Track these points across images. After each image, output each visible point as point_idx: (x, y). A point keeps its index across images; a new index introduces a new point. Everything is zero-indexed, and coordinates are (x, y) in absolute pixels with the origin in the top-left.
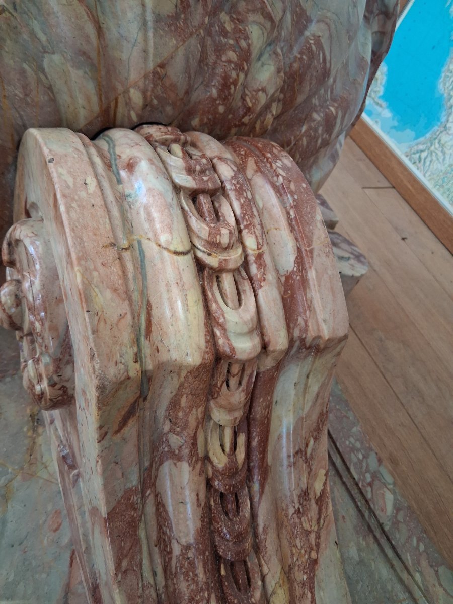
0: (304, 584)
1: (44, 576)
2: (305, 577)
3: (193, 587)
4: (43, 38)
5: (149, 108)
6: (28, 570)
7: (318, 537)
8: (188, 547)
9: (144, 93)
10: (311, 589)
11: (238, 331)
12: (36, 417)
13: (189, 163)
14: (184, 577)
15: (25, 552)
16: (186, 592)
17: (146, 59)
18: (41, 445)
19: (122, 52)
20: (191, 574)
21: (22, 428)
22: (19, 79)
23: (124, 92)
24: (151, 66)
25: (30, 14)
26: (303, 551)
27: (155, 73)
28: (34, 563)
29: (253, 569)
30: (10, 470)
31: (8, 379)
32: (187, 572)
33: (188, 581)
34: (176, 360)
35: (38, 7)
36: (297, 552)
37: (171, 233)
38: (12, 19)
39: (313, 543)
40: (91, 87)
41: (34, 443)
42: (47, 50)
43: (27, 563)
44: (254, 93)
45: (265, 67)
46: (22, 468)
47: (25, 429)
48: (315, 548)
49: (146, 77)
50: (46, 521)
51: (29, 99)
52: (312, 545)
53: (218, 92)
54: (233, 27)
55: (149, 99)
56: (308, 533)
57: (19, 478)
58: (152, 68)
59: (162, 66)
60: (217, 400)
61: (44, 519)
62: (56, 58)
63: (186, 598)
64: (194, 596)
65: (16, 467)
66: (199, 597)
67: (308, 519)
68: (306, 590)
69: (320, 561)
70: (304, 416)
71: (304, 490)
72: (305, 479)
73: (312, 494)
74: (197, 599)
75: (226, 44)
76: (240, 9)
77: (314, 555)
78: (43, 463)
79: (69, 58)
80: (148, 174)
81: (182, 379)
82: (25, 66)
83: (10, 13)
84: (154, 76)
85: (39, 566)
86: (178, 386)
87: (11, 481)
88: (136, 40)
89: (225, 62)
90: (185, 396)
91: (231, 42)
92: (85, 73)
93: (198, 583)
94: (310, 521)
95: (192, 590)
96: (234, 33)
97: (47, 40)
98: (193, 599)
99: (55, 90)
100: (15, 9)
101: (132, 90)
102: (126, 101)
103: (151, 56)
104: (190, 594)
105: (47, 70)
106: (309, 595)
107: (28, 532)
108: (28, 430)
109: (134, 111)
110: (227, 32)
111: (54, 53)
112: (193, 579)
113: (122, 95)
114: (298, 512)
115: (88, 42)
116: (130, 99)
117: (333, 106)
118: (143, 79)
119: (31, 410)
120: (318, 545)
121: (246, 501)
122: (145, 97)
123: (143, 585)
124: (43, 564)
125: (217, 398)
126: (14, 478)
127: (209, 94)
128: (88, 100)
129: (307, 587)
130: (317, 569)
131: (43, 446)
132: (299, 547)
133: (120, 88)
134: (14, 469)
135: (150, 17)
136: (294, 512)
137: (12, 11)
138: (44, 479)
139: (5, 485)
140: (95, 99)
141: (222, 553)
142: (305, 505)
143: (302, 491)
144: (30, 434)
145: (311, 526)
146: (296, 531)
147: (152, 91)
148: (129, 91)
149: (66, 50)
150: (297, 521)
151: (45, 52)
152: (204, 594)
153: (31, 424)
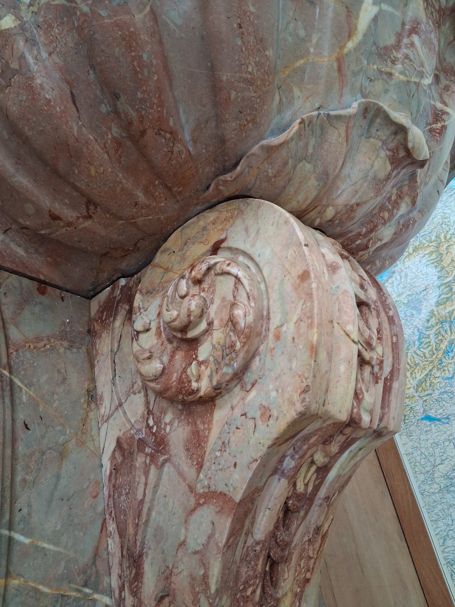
0: (296, 595)
1: (82, 534)
2: (299, 590)
3: (251, 573)
4: (310, 150)
5: (330, 223)
6: (71, 525)
7: (315, 564)
8: (258, 543)
9: (337, 213)
10: (300, 600)
11: (367, 408)
12: (91, 393)
13: (361, 281)
14: (246, 564)
15: (71, 508)
16: (243, 576)
17: (354, 196)
18: (91, 419)
19: (343, 184)
20: (253, 563)
21: (80, 399)
22: (279, 166)
23: (324, 206)
24: (353, 201)
25: (314, 132)
26: (303, 570)
27: (352, 207)
28: (76, 521)
29: (281, 573)
30: (68, 432)
31: (75, 350)
32: (250, 561)
33: (248, 567)
34: (331, 412)
35: (322, 133)
36: (299, 570)
37: (354, 327)
38: (303, 129)
39: (311, 567)
40: (314, 193)
41: (87, 415)
42: (307, 158)
43: (71, 519)
44: (376, 240)
45: (390, 228)
46: (76, 434)
47: (82, 401)
48: (311, 570)
49: (346, 206)
50: (88, 487)
51: (273, 180)
52: (309, 567)
53: (366, 232)
54: (395, 198)
55: (335, 219)
56: (310, 558)
57: (73, 441)
58: (352, 203)
59: (358, 205)
60: (326, 446)
61: (87, 484)
62: (308, 166)
63: (242, 580)
64: (248, 581)
65: (72, 431)
66: (252, 582)
67: (314, 548)
68: (296, 600)
69: (312, 581)
70: (343, 475)
71: (318, 526)
72: (323, 518)
73: (321, 532)
74: (250, 583)
75: (387, 207)
76: (403, 191)
77: (308, 575)
78: (91, 436)
79: (318, 172)
80: (345, 280)
81: (325, 425)
82: (290, 161)
83: (305, 126)
84: (350, 208)
85: (79, 524)
86: (317, 428)
87: (68, 442)
88: (356, 183)
89: (381, 217)
90: (317, 436)
91: (390, 207)
92: (319, 185)
93: (256, 571)
94: (314, 550)
95: (249, 576)
96: (394, 203)
97: (312, 153)
98: (247, 582)
99: (291, 183)
100: (309, 126)
101: (331, 208)
102: (321, 211)
103: (358, 196)
104: (247, 578)
105: (297, 169)
106: (298, 604)
107: (75, 492)
108: (84, 402)
109: (321, 220)
110: (391, 200)
111: (309, 163)
112: (253, 567)
113: (321, 206)
114: (309, 540)
115: (334, 170)
116: (324, 211)
117: (388, 261)
118: (343, 206)
119: (88, 385)
120: (313, 569)
121: (294, 522)
122: (334, 217)
123: (233, 560)
124: (82, 524)
125: (326, 445)
126: (70, 440)
127: (360, 230)
128: (306, 200)
129: (298, 597)
130: (308, 586)
131: (93, 420)
132: (302, 567)
133: (324, 202)
134: (70, 432)
135: (371, 174)
136: (307, 540)
137: (306, 125)
138: (91, 450)
139: (63, 444)
140: (309, 201)
141: (273, 554)
142: (315, 538)
143: (317, 527)
144: (85, 406)
145: (314, 554)
146: (303, 554)
147: (342, 215)
148: (328, 207)
149: (319, 167)
150: (307, 547)
151: (305, 159)
152: (257, 580)
153: (87, 398)
